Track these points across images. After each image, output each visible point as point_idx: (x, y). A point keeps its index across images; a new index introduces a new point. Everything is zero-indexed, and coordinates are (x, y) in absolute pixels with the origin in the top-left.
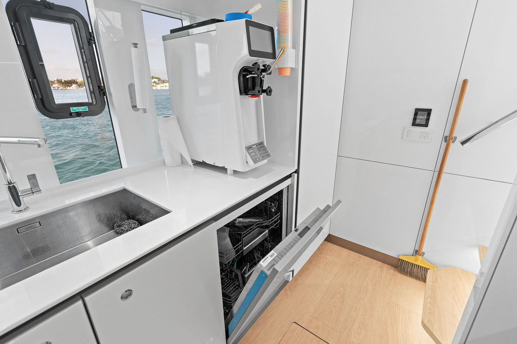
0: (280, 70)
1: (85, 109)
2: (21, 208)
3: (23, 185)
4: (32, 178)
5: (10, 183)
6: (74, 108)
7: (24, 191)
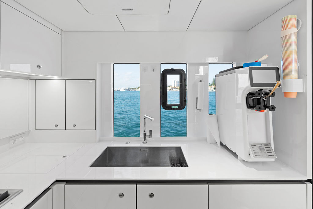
0: (286, 94)
1: (177, 107)
2: (145, 142)
3: (148, 134)
4: (151, 131)
5: (145, 132)
6: (173, 106)
7: (147, 136)
